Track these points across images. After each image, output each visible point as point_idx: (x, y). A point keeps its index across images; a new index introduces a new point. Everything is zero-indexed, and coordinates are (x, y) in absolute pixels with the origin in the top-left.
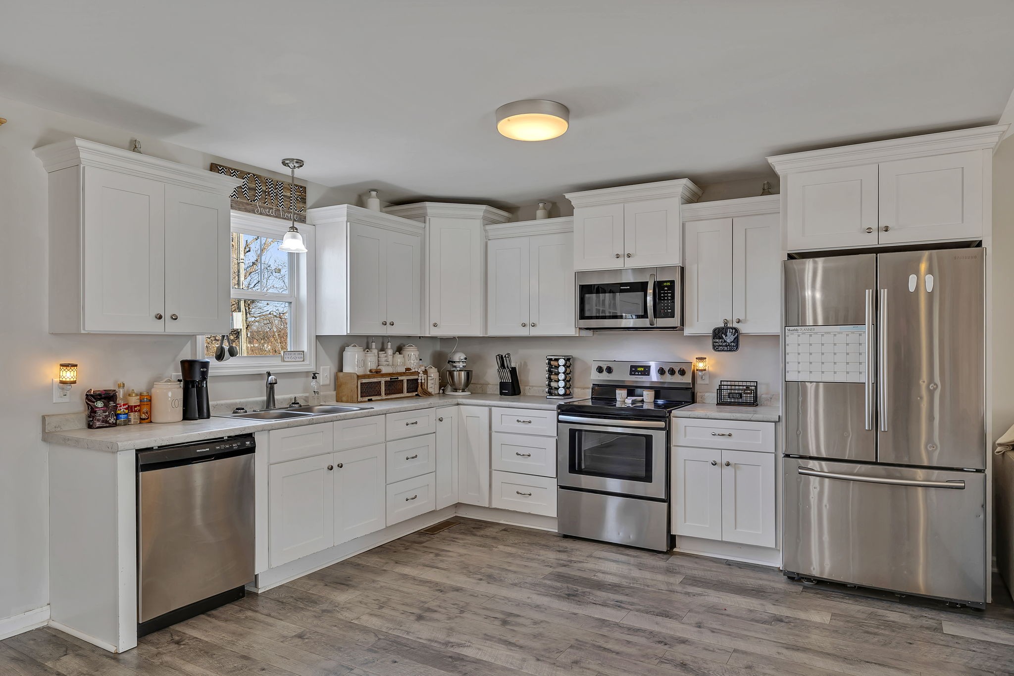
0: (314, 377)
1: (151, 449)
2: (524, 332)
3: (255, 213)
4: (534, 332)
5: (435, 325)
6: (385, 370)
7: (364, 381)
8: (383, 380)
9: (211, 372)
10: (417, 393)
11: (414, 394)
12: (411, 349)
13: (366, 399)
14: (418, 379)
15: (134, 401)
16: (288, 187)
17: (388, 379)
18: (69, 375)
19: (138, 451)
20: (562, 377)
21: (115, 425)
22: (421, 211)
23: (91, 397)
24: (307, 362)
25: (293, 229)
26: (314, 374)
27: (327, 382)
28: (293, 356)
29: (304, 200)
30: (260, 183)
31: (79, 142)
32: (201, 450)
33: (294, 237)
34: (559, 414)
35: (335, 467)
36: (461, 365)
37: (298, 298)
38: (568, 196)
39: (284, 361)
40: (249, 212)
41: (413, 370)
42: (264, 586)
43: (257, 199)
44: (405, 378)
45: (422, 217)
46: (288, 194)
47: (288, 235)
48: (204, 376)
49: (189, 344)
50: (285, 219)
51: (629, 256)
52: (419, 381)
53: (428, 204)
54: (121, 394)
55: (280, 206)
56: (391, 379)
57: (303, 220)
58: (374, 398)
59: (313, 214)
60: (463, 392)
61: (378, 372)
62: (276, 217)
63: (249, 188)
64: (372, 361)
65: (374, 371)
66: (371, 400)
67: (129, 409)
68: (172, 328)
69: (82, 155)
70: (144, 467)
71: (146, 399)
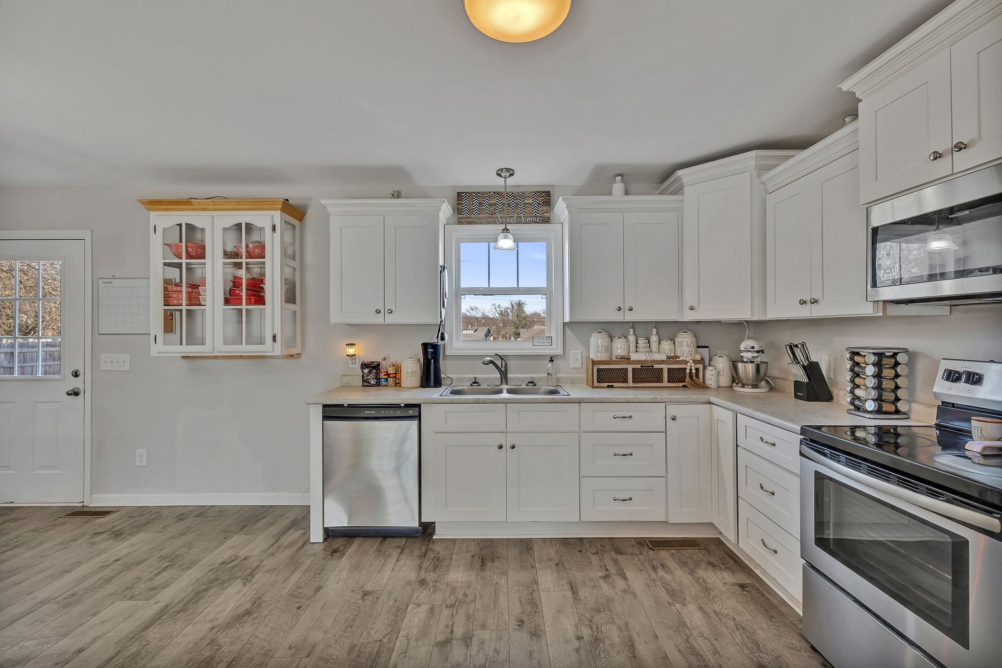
0: (551, 361)
1: (341, 406)
2: (805, 312)
3: (496, 224)
4: (816, 312)
5: (692, 308)
6: (634, 357)
7: (602, 367)
8: (630, 368)
10: (684, 384)
11: (681, 384)
12: (685, 335)
13: (606, 385)
14: (686, 369)
15: (391, 371)
16: (529, 195)
17: (639, 366)
18: (351, 351)
19: (325, 406)
20: (871, 382)
21: (376, 385)
23: (364, 366)
24: (554, 347)
25: (506, 230)
26: (551, 358)
27: (579, 365)
28: (541, 341)
29: (547, 204)
30: (500, 198)
31: (324, 201)
32: (368, 412)
33: (506, 237)
35: (507, 446)
36: (750, 354)
37: (551, 291)
39: (533, 345)
40: (491, 223)
41: (681, 359)
43: (497, 212)
44: (665, 367)
45: (678, 190)
46: (531, 201)
47: (501, 235)
48: (436, 355)
50: (527, 223)
52: (688, 371)
53: (680, 173)
54: (384, 364)
55: (521, 213)
56: (642, 366)
57: (542, 220)
58: (615, 385)
60: (753, 388)
61: (627, 359)
62: (517, 223)
63: (490, 205)
64: (619, 348)
65: (622, 358)
66: (612, 387)
67: (388, 374)
68: (390, 319)
69: (329, 209)
70: (326, 417)
71: (398, 369)
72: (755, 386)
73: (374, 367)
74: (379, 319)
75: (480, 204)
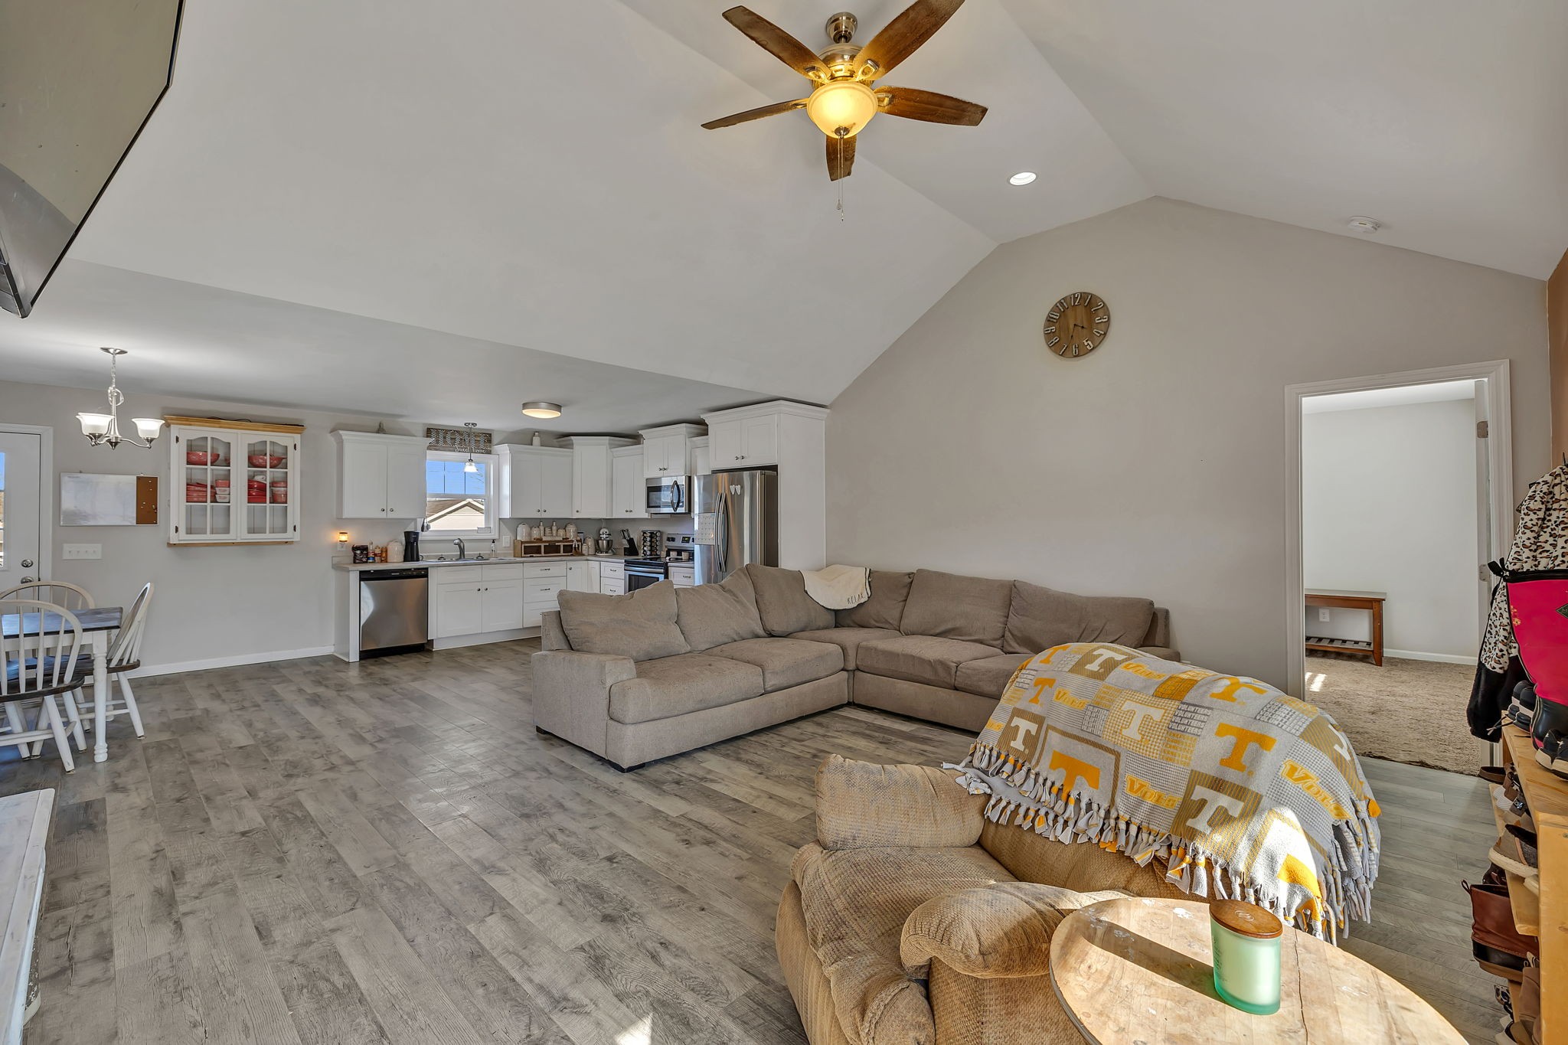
0: (494, 542)
1: (370, 572)
2: (629, 516)
3: (456, 452)
4: (633, 516)
5: (578, 512)
6: (544, 539)
7: (526, 545)
8: (543, 545)
9: (420, 538)
10: (572, 552)
11: (570, 552)
12: (571, 526)
13: (529, 555)
14: (572, 544)
15: (378, 551)
16: (477, 433)
17: (547, 544)
18: (344, 538)
19: (361, 572)
20: (649, 544)
21: (366, 562)
22: (568, 442)
23: (355, 549)
24: (492, 534)
25: (471, 460)
26: (494, 540)
27: (508, 545)
28: (483, 530)
29: (490, 441)
30: (458, 435)
31: (341, 432)
32: (395, 574)
33: (471, 465)
34: (625, 565)
35: (483, 589)
36: (604, 536)
37: (489, 497)
38: (640, 432)
39: (478, 533)
40: (452, 451)
41: (570, 539)
42: (436, 647)
43: (456, 444)
44: (562, 544)
45: (570, 446)
46: (479, 439)
47: (468, 464)
48: (416, 540)
49: (413, 523)
51: (665, 469)
52: (574, 546)
53: (572, 437)
54: (371, 548)
55: (473, 446)
56: (549, 544)
57: (489, 452)
58: (535, 555)
59: (497, 448)
61: (540, 540)
63: (451, 439)
64: (536, 533)
65: (538, 539)
66: (533, 556)
67: (375, 555)
68: (391, 515)
69: (343, 437)
70: (361, 579)
71: (385, 550)
72: (606, 553)
73: (364, 549)
74: (383, 515)
75: (445, 438)
